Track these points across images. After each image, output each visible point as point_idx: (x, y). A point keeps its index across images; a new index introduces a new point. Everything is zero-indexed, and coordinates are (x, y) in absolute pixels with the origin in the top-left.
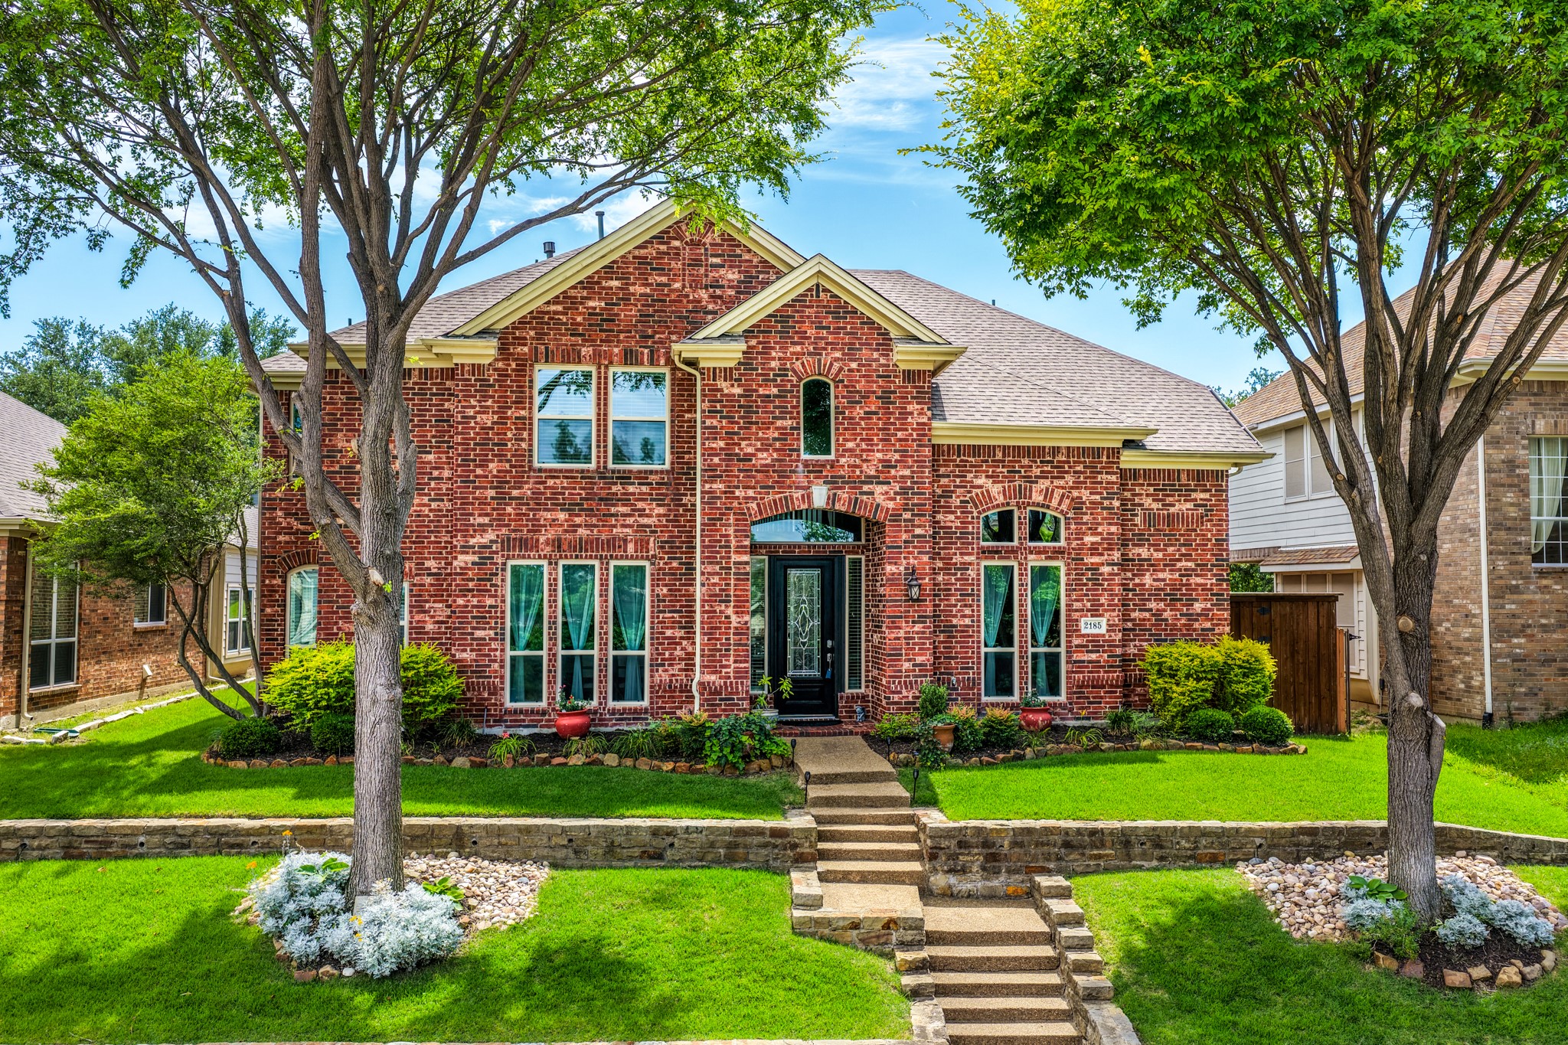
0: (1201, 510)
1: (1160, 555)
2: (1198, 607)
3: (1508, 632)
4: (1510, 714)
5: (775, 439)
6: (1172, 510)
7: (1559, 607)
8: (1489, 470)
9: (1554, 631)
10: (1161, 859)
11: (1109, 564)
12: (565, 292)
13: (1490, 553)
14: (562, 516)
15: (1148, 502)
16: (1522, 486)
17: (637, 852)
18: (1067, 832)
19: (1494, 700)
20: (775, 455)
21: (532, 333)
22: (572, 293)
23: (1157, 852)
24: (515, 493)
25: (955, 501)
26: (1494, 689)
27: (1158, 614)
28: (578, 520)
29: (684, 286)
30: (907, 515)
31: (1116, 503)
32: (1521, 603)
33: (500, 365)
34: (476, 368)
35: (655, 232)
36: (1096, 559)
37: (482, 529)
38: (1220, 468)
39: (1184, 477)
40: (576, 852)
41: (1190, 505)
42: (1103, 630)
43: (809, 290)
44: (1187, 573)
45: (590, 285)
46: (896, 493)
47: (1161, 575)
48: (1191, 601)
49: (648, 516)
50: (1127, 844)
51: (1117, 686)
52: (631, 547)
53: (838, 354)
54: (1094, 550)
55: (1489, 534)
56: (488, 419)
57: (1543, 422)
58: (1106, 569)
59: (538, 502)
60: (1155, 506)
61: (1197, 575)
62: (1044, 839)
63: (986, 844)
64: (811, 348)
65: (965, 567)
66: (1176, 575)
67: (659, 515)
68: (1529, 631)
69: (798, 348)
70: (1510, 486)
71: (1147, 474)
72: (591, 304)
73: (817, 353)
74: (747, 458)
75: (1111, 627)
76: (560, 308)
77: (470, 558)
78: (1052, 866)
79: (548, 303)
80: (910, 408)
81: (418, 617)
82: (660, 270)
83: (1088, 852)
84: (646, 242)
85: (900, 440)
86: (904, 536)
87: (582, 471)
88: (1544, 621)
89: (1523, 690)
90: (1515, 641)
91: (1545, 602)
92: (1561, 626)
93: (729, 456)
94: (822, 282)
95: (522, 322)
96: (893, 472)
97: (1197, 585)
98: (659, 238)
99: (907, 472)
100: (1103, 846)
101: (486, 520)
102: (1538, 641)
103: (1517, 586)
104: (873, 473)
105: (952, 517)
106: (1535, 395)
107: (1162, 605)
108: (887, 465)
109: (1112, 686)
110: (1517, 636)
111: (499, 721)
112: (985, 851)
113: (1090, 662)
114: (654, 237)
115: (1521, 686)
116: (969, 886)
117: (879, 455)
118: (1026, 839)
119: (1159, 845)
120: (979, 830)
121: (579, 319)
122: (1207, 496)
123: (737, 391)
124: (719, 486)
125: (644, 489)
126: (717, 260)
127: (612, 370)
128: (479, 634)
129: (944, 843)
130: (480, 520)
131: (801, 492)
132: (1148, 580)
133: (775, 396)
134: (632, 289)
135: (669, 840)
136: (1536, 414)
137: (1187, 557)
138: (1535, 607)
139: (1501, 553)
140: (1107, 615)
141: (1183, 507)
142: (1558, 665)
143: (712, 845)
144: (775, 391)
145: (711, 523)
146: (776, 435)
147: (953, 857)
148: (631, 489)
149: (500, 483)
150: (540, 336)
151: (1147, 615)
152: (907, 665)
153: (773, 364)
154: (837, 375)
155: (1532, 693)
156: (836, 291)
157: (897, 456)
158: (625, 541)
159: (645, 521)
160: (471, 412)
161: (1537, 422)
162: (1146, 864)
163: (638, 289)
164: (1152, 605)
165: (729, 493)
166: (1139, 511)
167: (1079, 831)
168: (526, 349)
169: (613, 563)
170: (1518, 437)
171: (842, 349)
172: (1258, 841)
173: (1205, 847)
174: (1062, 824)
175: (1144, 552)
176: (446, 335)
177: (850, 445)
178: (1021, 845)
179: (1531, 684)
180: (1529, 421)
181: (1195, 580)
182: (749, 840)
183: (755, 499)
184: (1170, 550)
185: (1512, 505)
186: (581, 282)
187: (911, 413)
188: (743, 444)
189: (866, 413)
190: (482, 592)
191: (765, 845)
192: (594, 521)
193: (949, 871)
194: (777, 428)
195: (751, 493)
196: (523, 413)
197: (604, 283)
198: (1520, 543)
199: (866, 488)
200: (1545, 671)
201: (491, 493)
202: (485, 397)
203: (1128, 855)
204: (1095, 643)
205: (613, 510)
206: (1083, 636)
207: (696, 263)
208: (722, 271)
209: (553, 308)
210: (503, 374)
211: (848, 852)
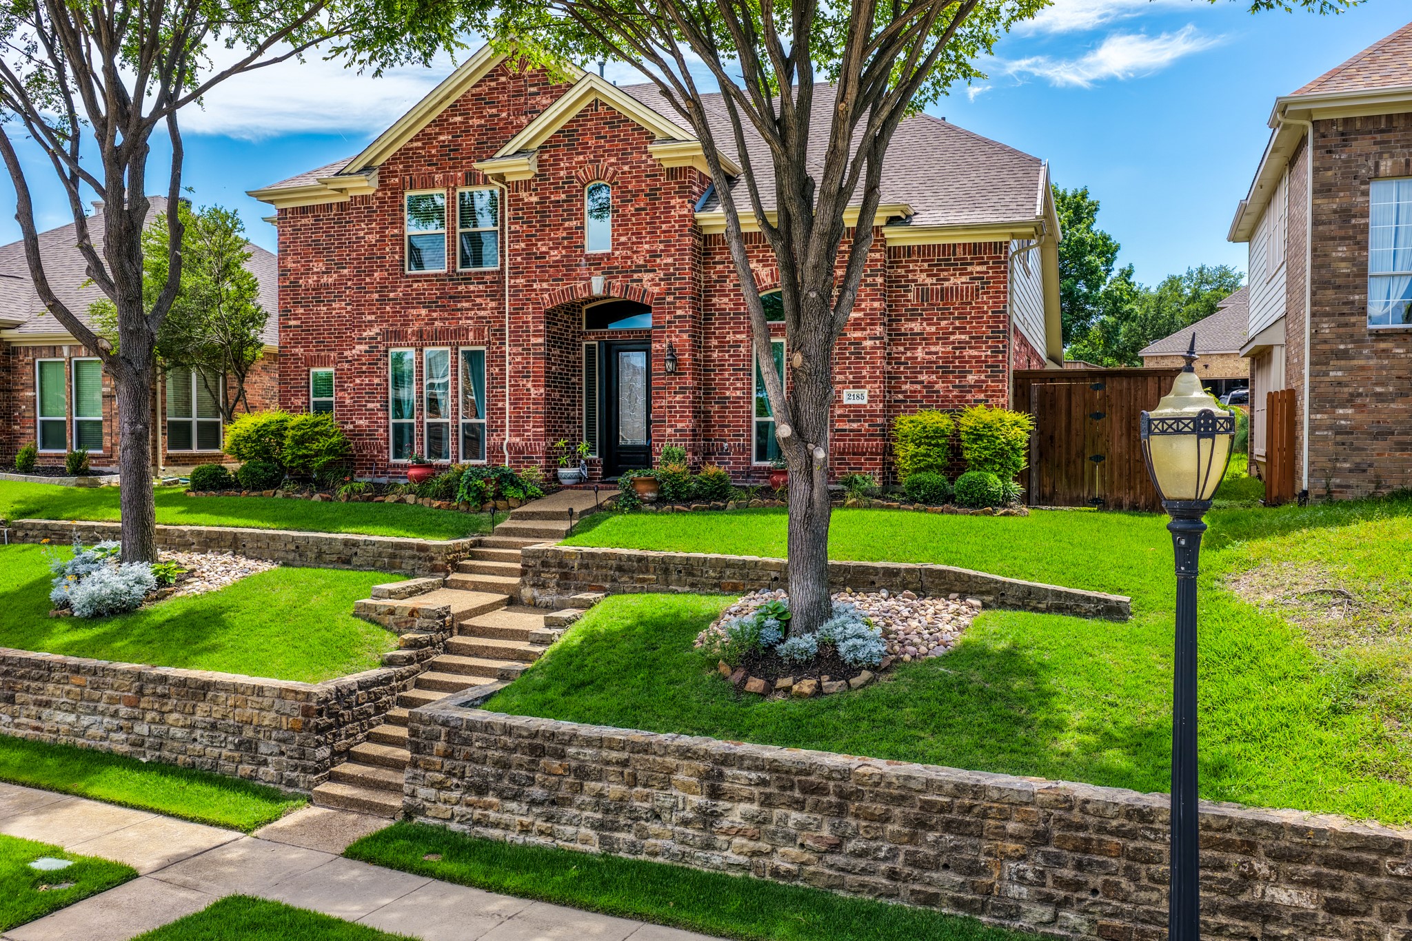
0: (978, 283)
1: (933, 329)
2: (971, 378)
3: (1331, 401)
4: (1329, 492)
5: (564, 238)
6: (946, 284)
7: (1400, 373)
8: (1316, 223)
9: (1393, 401)
10: (692, 585)
11: (871, 339)
12: (423, 131)
13: (1313, 315)
14: (424, 312)
15: (922, 278)
16: (1359, 238)
17: (335, 557)
18: (619, 557)
19: (1310, 476)
20: (564, 252)
21: (401, 166)
22: (428, 131)
23: (690, 580)
24: (392, 295)
25: (729, 285)
26: (1311, 463)
27: (929, 386)
28: (435, 315)
29: (509, 115)
30: (670, 299)
31: (880, 280)
32: (1350, 370)
33: (380, 194)
34: (365, 199)
35: (486, 71)
36: (858, 334)
37: (370, 324)
38: (998, 239)
39: (959, 251)
40: (300, 556)
41: (964, 279)
42: (865, 402)
43: (590, 105)
44: (961, 346)
45: (440, 122)
46: (661, 280)
47: (933, 349)
48: (963, 374)
49: (484, 309)
50: (666, 571)
51: (877, 454)
52: (471, 335)
53: (613, 160)
54: (857, 325)
55: (1313, 294)
56: (372, 238)
57: (1389, 163)
58: (868, 343)
59: (407, 302)
60: (929, 281)
61: (971, 348)
62: (604, 563)
63: (561, 565)
64: (592, 157)
65: (737, 344)
66: (950, 348)
67: (492, 309)
68: (1359, 401)
69: (581, 158)
70: (1343, 238)
71: (924, 251)
72: (442, 138)
73: (596, 161)
74: (543, 256)
75: (872, 398)
76: (419, 144)
77: (364, 347)
78: (607, 586)
79: (411, 141)
80: (673, 202)
81: (340, 394)
82: (491, 104)
83: (635, 576)
84: (481, 81)
85: (664, 232)
86: (668, 318)
87: (436, 275)
88: (1379, 389)
89: (1347, 465)
90: (1341, 411)
91: (1382, 368)
92: (1402, 394)
93: (529, 255)
94: (600, 98)
95: (394, 158)
96: (658, 260)
97: (970, 357)
98: (490, 77)
99: (670, 260)
100: (647, 571)
101: (373, 317)
102: (1372, 412)
103: (1346, 351)
104: (642, 262)
105: (726, 300)
106: (1382, 131)
107: (934, 377)
108: (654, 254)
109: (872, 453)
110: (1344, 407)
111: (385, 472)
112: (560, 570)
113: (851, 431)
114: (486, 76)
115: (1345, 461)
116: (548, 599)
117: (647, 247)
118: (591, 562)
119: (690, 574)
120: (556, 552)
121: (434, 152)
122: (984, 268)
123: (534, 199)
124: (521, 281)
125: (481, 287)
126: (534, 89)
127: (459, 191)
128: (370, 406)
129: (531, 563)
130: (369, 318)
131: (584, 282)
132: (920, 353)
133: (564, 201)
134: (471, 122)
135: (355, 550)
136: (1381, 154)
137: (962, 329)
138: (1369, 374)
139: (1327, 315)
140: (868, 386)
141: (957, 281)
142: (1396, 438)
143: (380, 555)
144: (563, 196)
145: (516, 312)
146: (565, 235)
147: (538, 574)
148: (472, 288)
149: (382, 288)
150: (407, 168)
151: (918, 387)
152: (669, 431)
153: (562, 173)
154: (612, 178)
155: (1359, 469)
156: (611, 105)
157: (662, 247)
158: (467, 330)
159: (482, 313)
160: (361, 234)
161: (1383, 163)
162: (679, 589)
163: (475, 122)
164: (924, 377)
165: (528, 286)
166: (913, 286)
167: (629, 558)
168: (397, 180)
169: (461, 349)
170: (1357, 182)
171: (616, 155)
172: (773, 574)
173: (729, 578)
174: (618, 550)
175: (916, 327)
176: (337, 174)
177: (623, 239)
178: (587, 567)
179: (1358, 460)
180: (1371, 163)
181: (968, 352)
182: (403, 552)
183: (548, 290)
184: (943, 323)
185: (1343, 260)
186: (434, 121)
187: (674, 207)
188: (540, 243)
189: (636, 210)
190: (371, 373)
191: (413, 557)
192: (446, 315)
193: (534, 585)
194: (565, 229)
195: (545, 285)
196: (396, 231)
197: (451, 120)
198: (1353, 302)
199: (635, 276)
200: (1379, 445)
201: (376, 296)
202: (371, 221)
203: (666, 580)
204: (856, 413)
205: (459, 305)
206: (845, 406)
207: (518, 93)
208: (538, 99)
209: (415, 144)
210: (382, 201)
211: (479, 567)
